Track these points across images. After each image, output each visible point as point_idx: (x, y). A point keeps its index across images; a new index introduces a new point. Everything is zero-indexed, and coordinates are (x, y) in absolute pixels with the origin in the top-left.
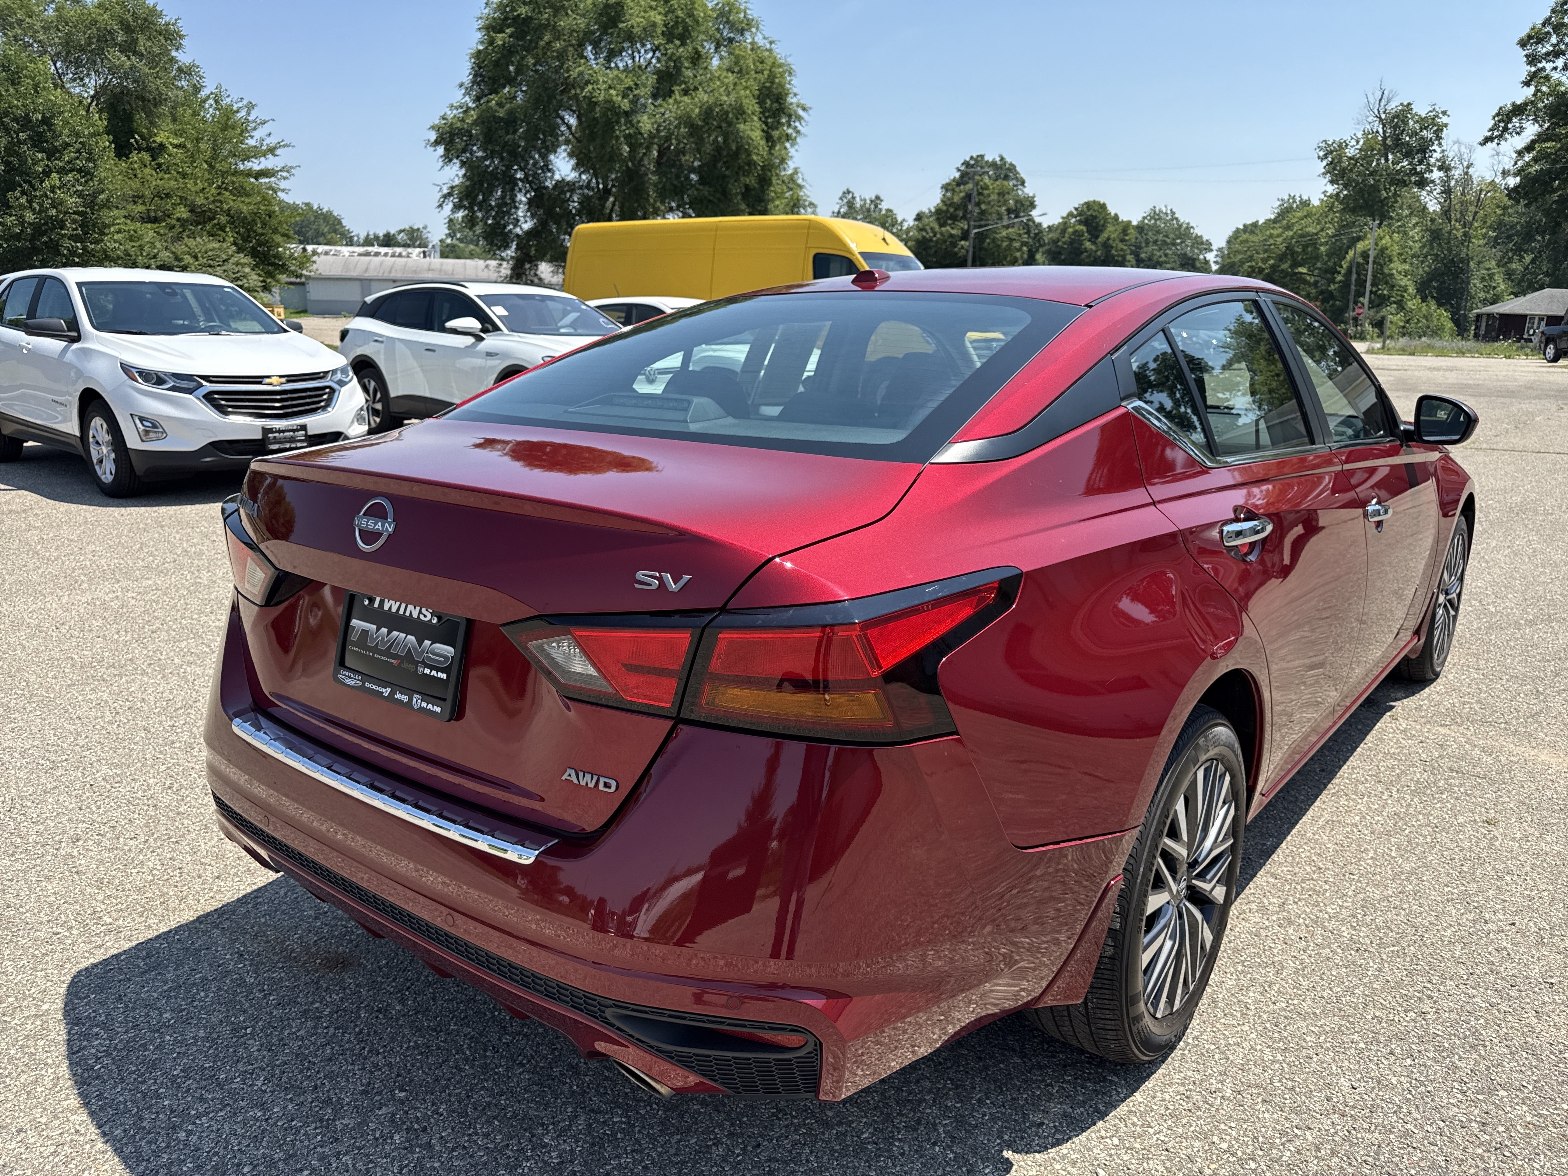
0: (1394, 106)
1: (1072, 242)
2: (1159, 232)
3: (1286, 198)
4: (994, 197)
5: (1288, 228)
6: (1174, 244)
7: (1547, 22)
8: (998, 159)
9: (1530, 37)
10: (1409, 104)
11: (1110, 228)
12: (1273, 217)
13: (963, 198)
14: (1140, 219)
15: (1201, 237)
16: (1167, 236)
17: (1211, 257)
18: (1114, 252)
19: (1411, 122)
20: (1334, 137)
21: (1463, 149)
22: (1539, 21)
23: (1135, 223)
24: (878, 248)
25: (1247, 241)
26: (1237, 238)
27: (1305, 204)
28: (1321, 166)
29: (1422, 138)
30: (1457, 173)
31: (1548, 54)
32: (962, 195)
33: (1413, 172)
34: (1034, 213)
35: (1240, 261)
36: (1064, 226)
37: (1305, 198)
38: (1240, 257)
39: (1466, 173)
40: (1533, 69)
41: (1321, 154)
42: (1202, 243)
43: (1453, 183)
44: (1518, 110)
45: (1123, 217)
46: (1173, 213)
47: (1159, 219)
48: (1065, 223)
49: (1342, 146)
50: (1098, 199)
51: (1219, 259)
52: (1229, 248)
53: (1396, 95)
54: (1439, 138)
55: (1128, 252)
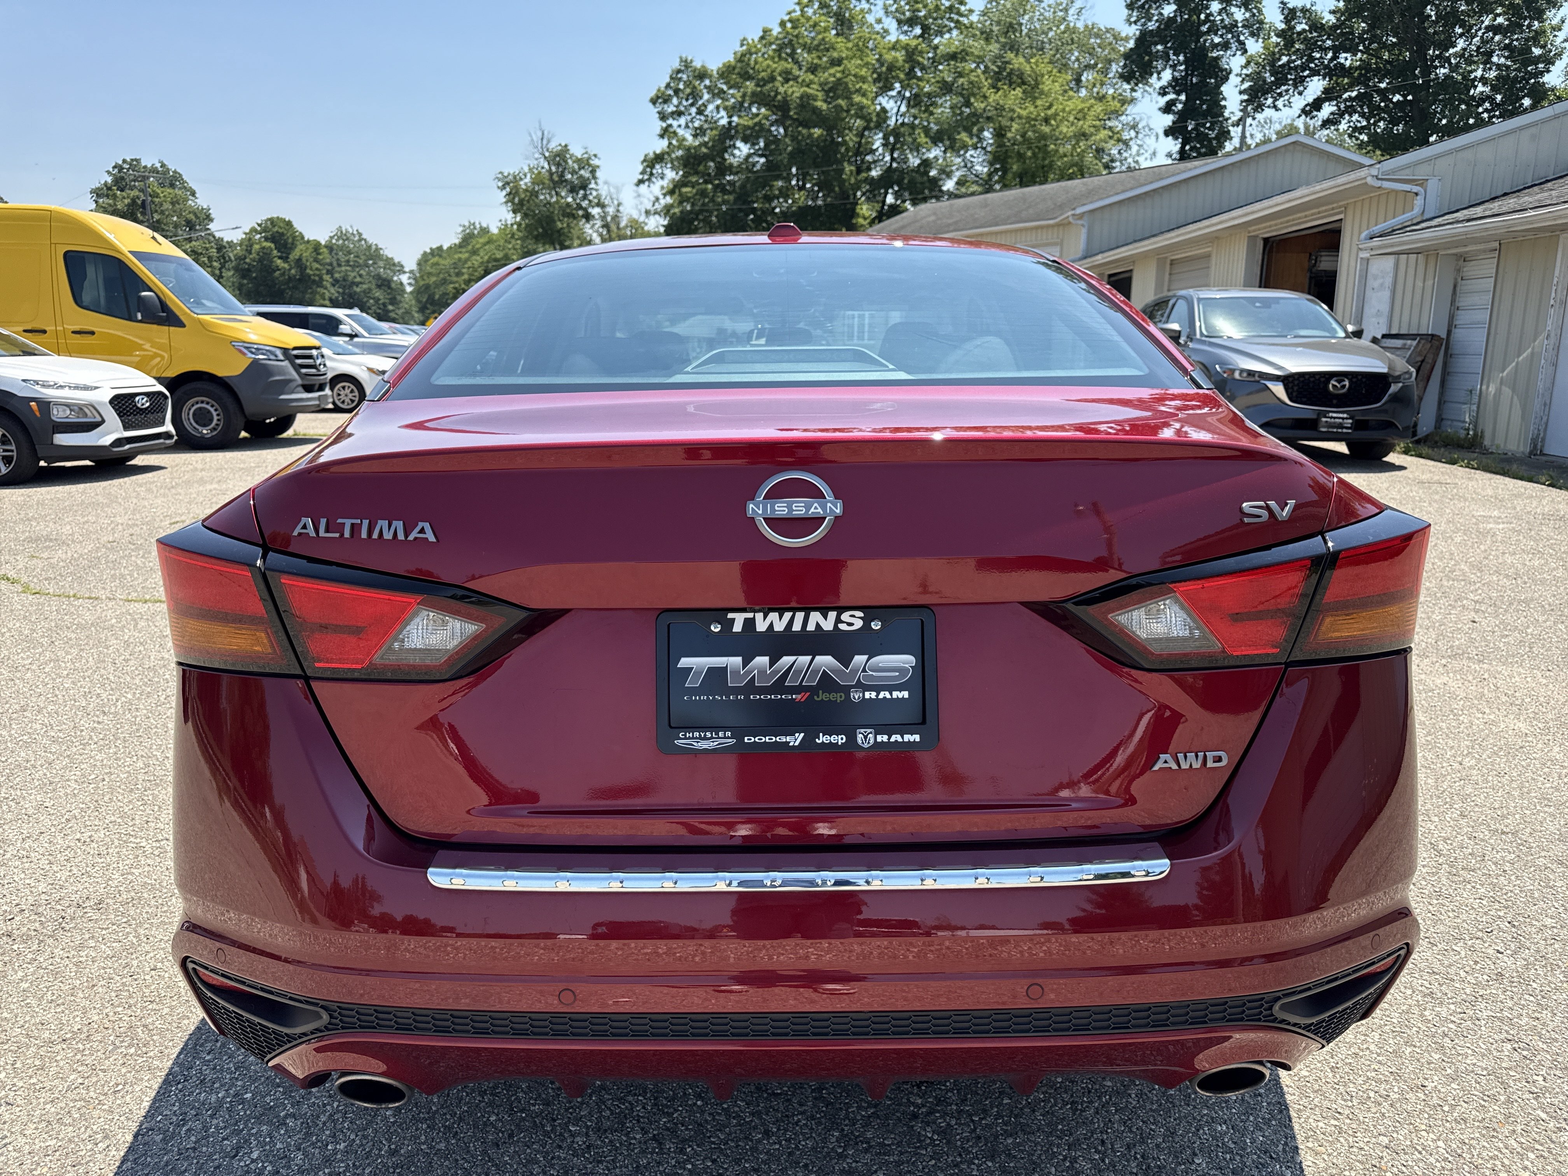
0: (554, 145)
1: (260, 261)
2: (350, 253)
3: (467, 224)
4: (167, 206)
5: (474, 252)
6: (368, 266)
7: (668, 86)
8: (158, 165)
9: (658, 97)
10: (566, 146)
11: (301, 247)
12: (457, 241)
13: (128, 205)
14: (327, 238)
15: (392, 259)
16: (357, 257)
17: (404, 279)
18: (308, 271)
19: (570, 162)
20: (510, 169)
21: (612, 190)
22: (663, 86)
23: (323, 243)
24: (150, 247)
25: (437, 264)
26: (426, 261)
27: (485, 231)
28: (501, 196)
29: (581, 176)
30: (611, 210)
31: (673, 113)
32: (126, 201)
33: (580, 207)
34: (212, 226)
35: (434, 282)
36: (248, 243)
37: (484, 225)
38: (433, 279)
39: (618, 211)
40: (664, 125)
41: (500, 184)
42: (394, 265)
43: (609, 219)
44: (659, 158)
45: (309, 235)
46: (360, 234)
47: (347, 239)
48: (250, 239)
49: (516, 179)
50: (282, 216)
51: (413, 282)
52: (420, 270)
53: (553, 136)
54: (594, 178)
55: (324, 272)
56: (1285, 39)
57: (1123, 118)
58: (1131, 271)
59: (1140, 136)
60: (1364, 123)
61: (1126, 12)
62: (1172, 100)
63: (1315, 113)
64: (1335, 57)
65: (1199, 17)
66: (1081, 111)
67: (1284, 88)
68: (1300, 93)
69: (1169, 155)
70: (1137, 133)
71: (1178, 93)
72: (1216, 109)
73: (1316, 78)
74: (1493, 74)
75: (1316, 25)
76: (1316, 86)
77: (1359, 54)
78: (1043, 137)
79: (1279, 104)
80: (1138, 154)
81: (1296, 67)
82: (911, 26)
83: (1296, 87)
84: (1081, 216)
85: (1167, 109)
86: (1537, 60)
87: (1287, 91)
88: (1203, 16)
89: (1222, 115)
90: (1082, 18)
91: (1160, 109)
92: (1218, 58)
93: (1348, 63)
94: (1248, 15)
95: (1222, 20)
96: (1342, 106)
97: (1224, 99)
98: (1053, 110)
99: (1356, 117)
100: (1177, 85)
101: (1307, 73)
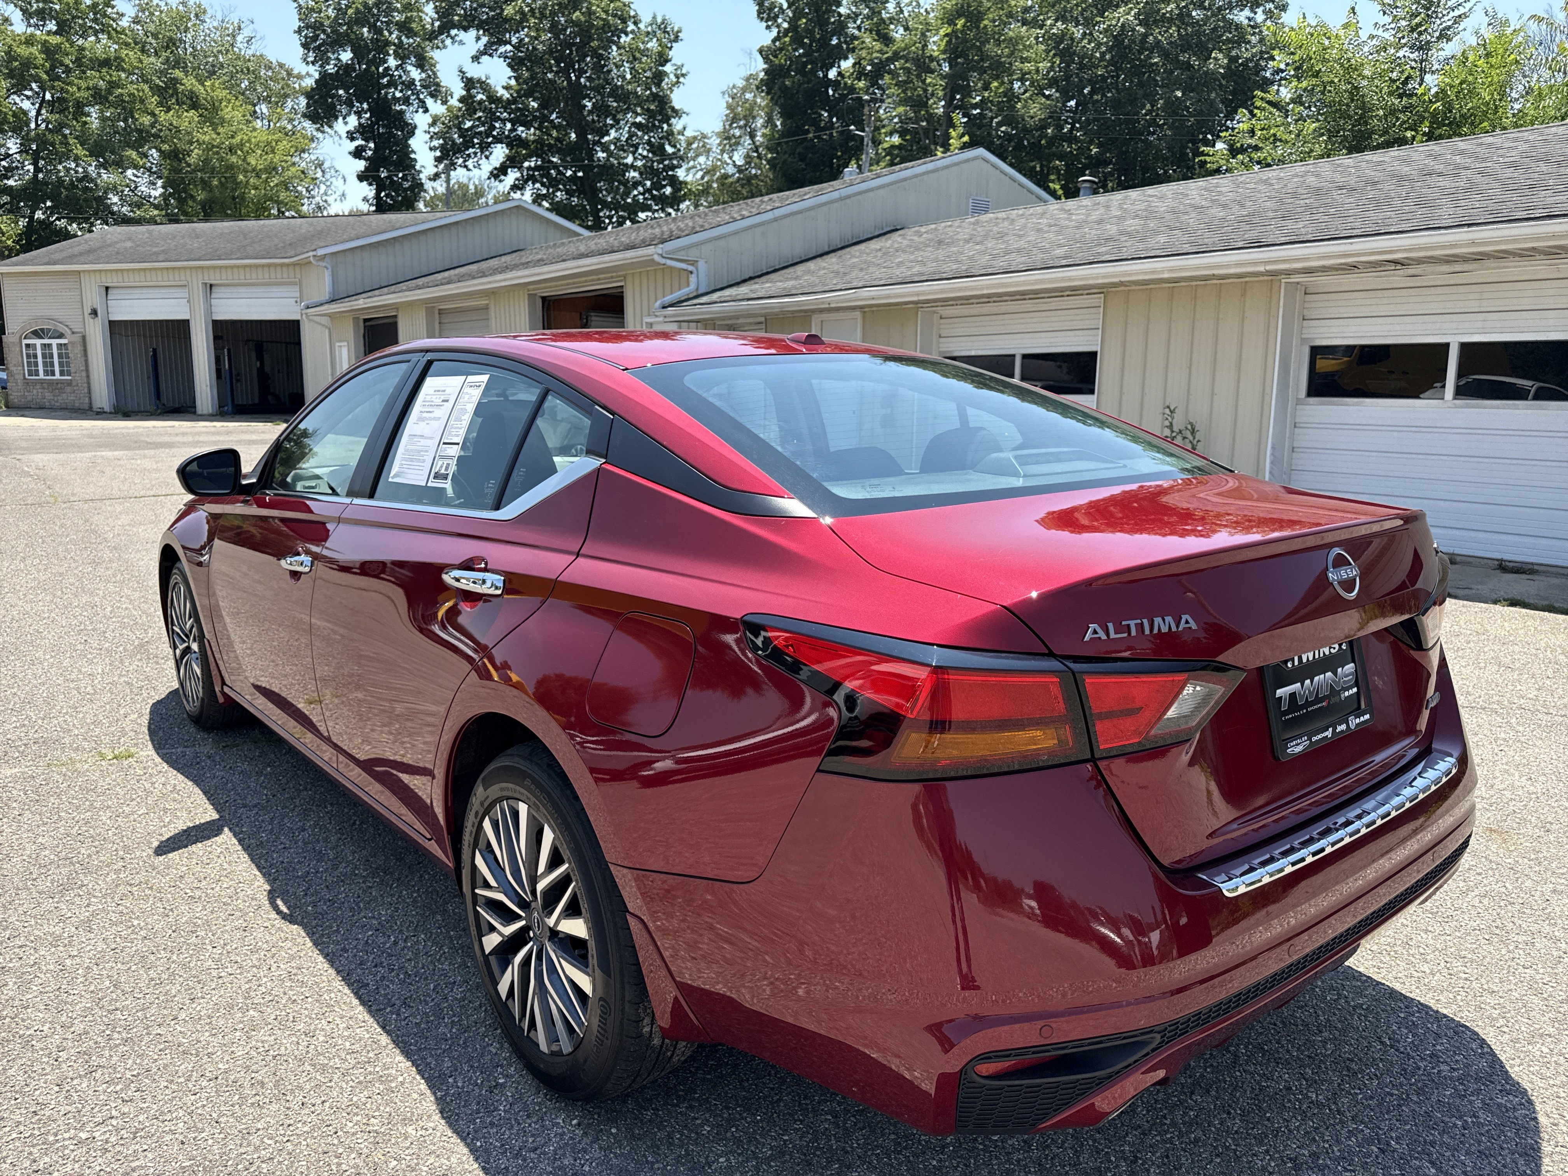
56: (467, 104)
57: (306, 155)
58: (395, 316)
59: (328, 176)
60: (544, 192)
61: (301, 51)
62: (361, 146)
63: (502, 177)
64: (513, 130)
65: (378, 69)
66: (268, 143)
67: (471, 150)
68: (487, 157)
69: (365, 199)
70: (323, 172)
71: (367, 140)
72: (406, 162)
73: (499, 146)
74: (639, 163)
75: (493, 98)
76: (499, 153)
77: (532, 130)
78: (231, 167)
79: (470, 163)
80: (326, 194)
81: (480, 133)
82: (43, 19)
83: (482, 152)
84: (323, 258)
85: (357, 153)
86: (671, 157)
87: (475, 154)
88: (381, 69)
89: (414, 166)
90: (253, 47)
91: (350, 153)
92: (402, 112)
93: (524, 135)
94: (424, 75)
95: (400, 77)
96: (525, 173)
97: (413, 152)
98: (238, 139)
99: (538, 185)
100: (363, 131)
101: (490, 139)
